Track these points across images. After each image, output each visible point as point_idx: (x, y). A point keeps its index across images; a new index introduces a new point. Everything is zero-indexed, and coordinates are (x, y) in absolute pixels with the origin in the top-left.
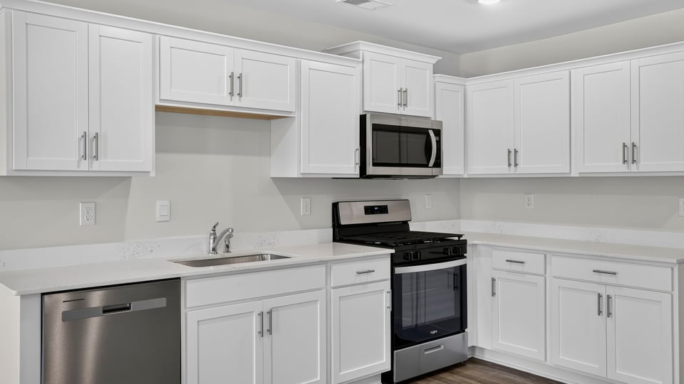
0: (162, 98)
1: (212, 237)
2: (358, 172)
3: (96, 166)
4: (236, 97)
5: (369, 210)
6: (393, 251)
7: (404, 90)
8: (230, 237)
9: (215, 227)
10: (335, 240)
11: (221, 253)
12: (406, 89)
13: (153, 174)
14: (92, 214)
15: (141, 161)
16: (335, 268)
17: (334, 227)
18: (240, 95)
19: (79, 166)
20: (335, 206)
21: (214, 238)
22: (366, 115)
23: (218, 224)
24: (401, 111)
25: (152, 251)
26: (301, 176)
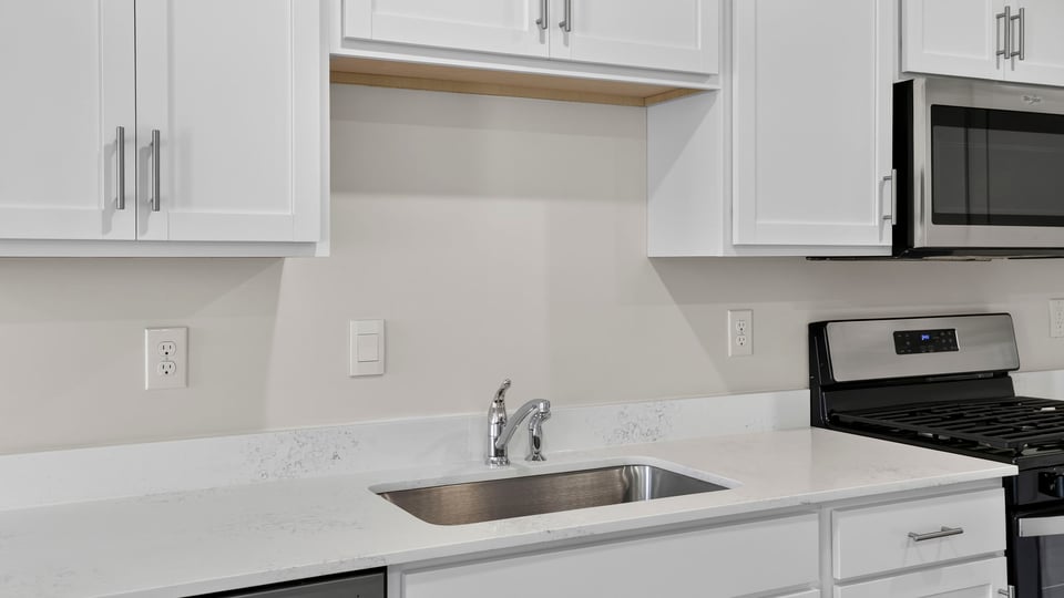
0: (347, 35)
1: (495, 419)
2: (888, 241)
3: (159, 227)
4: (555, 34)
5: (908, 342)
6: (1012, 470)
7: (1014, 12)
8: (543, 419)
9: (501, 393)
10: (816, 421)
11: (520, 464)
12: (1022, 11)
13: (323, 250)
14: (178, 357)
15: (289, 213)
16: (845, 524)
17: (813, 385)
18: (565, 26)
19: (107, 227)
20: (817, 332)
21: (501, 422)
22: (910, 83)
23: (509, 384)
24: (1005, 72)
25: (335, 457)
26: (733, 253)
